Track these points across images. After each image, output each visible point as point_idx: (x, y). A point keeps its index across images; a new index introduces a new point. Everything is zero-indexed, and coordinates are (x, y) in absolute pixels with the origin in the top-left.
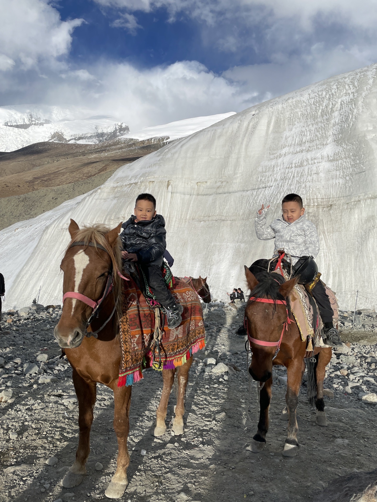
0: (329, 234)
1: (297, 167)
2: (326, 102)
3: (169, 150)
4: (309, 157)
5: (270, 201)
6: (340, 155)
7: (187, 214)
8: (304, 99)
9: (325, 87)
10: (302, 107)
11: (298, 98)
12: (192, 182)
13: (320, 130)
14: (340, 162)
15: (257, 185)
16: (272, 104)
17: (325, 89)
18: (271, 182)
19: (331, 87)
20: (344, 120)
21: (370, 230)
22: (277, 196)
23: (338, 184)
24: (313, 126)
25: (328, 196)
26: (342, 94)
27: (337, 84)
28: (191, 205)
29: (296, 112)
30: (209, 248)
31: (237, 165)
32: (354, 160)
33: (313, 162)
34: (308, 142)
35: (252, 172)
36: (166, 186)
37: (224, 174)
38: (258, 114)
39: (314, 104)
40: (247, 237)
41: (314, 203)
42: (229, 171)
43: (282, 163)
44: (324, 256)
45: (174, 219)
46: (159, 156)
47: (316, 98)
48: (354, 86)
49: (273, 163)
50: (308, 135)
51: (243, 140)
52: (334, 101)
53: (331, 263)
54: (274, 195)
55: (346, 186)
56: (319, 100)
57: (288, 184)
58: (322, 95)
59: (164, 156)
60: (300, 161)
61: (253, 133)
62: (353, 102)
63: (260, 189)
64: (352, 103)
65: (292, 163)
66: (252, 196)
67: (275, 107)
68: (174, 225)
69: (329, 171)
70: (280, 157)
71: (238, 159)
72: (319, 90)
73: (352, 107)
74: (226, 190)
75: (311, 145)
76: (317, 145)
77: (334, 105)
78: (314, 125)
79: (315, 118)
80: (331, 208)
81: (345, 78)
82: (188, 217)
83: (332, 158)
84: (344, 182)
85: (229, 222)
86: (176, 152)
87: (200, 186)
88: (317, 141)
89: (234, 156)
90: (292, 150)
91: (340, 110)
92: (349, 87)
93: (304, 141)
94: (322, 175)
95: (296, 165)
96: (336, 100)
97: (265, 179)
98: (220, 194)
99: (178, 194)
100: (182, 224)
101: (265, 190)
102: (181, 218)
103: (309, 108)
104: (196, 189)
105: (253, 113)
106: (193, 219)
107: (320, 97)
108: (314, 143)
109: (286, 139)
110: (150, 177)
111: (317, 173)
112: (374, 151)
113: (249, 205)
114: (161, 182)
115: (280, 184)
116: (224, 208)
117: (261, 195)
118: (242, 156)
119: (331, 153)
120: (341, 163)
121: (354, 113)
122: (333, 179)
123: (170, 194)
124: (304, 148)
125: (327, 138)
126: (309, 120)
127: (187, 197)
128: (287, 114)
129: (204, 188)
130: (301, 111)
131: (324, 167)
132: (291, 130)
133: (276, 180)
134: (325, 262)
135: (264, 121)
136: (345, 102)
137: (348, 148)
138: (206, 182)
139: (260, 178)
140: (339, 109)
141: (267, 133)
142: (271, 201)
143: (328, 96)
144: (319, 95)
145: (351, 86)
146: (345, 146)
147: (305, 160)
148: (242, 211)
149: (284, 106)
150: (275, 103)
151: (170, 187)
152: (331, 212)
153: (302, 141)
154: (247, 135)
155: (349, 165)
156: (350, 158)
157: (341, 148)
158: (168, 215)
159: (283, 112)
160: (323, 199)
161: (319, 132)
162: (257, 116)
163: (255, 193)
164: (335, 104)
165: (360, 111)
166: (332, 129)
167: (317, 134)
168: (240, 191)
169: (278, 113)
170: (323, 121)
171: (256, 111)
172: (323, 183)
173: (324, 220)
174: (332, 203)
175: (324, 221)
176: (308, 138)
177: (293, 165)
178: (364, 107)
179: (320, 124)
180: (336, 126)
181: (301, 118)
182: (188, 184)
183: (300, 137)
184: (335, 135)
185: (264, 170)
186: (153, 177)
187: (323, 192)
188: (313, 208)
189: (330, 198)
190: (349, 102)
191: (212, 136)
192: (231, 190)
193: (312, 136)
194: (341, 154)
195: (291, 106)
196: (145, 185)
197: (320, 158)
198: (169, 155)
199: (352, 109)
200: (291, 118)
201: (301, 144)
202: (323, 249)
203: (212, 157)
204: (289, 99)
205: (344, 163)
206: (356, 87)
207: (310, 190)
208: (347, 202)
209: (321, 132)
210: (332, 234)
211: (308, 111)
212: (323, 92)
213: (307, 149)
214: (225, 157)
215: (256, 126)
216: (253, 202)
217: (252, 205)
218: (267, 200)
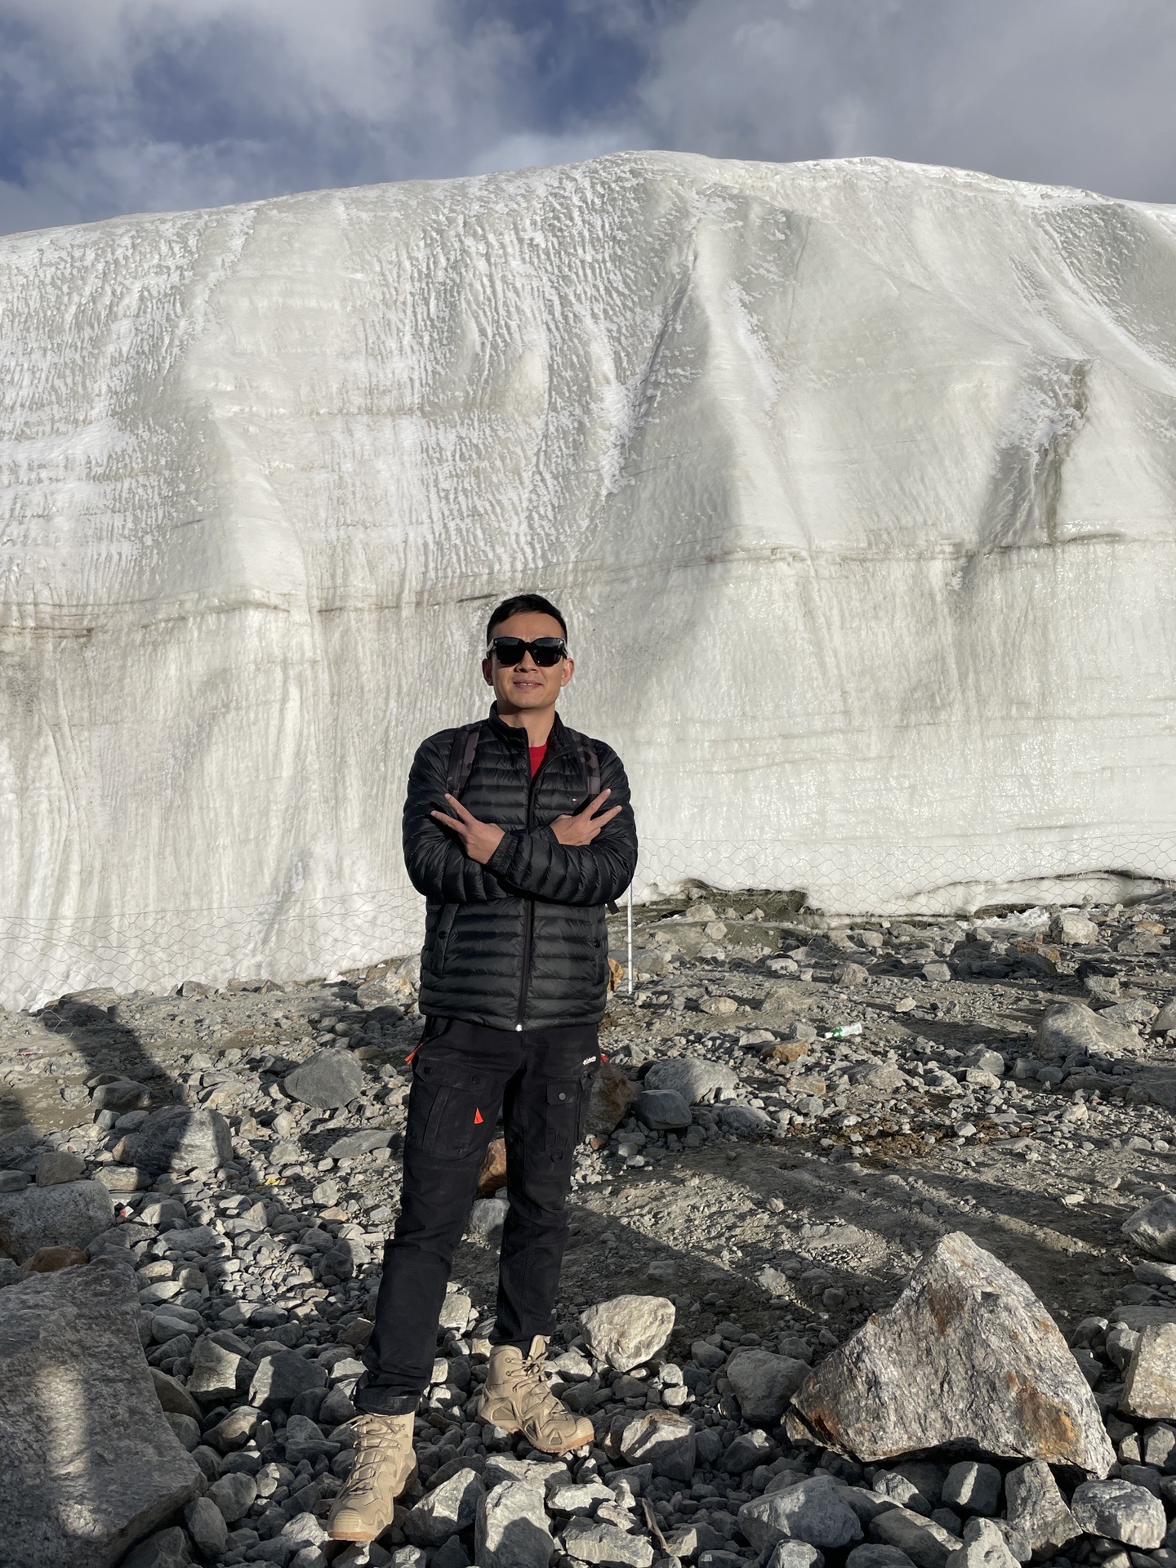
0: (75, 731)
2: (92, 283)
4: (22, 457)
6: (127, 460)
8: (21, 263)
10: (12, 287)
11: (1, 258)
13: (68, 372)
14: (126, 485)
17: (95, 243)
19: (114, 242)
20: (146, 349)
21: (214, 716)
23: (116, 558)
24: (45, 355)
25: (79, 598)
26: (146, 266)
27: (133, 233)
32: (170, 483)
33: (33, 476)
34: (22, 406)
39: (53, 284)
41: (22, 617)
44: (51, 811)
47: (61, 266)
48: (185, 247)
50: (26, 382)
52: (121, 283)
53: (76, 837)
55: (141, 568)
56: (71, 274)
58: (82, 259)
62: (180, 294)
64: (175, 300)
69: (88, 512)
72: (77, 243)
73: (175, 313)
75: (33, 417)
76: (53, 421)
77: (117, 298)
78: (49, 353)
79: (53, 329)
80: (89, 641)
81: (163, 223)
83: (100, 470)
84: (135, 552)
88: (56, 407)
91: (137, 316)
92: (171, 248)
93: (9, 402)
94: (63, 524)
96: (127, 283)
103: (35, 293)
107: (77, 264)
108: (43, 416)
111: (46, 517)
112: (233, 459)
119: (98, 454)
120: (130, 489)
121: (179, 332)
122: (100, 539)
124: (8, 427)
125: (90, 401)
126: (33, 335)
131: (73, 496)
134: (52, 834)
137: (155, 440)
140: (133, 310)
143: (100, 267)
144: (72, 257)
145: (176, 248)
146: (146, 435)
152: (88, 654)
155: (156, 498)
156: (160, 474)
157: (134, 438)
160: (60, 606)
161: (64, 377)
164: (122, 294)
165: (198, 328)
166: (107, 374)
167: (58, 383)
170: (79, 345)
172: (64, 550)
173: (59, 682)
174: (93, 624)
175: (59, 686)
176: (24, 393)
178: (211, 316)
179: (69, 353)
180: (122, 367)
184: (116, 393)
187: (61, 581)
188: (18, 639)
189: (85, 605)
190: (166, 295)
193: (40, 389)
194: (131, 457)
197: (63, 463)
199: (173, 317)
202: (49, 787)
205: (140, 491)
206: (191, 253)
207: (10, 570)
208: (145, 621)
209: (69, 380)
210: (86, 734)
211: (31, 303)
212: (88, 252)
213: (17, 430)
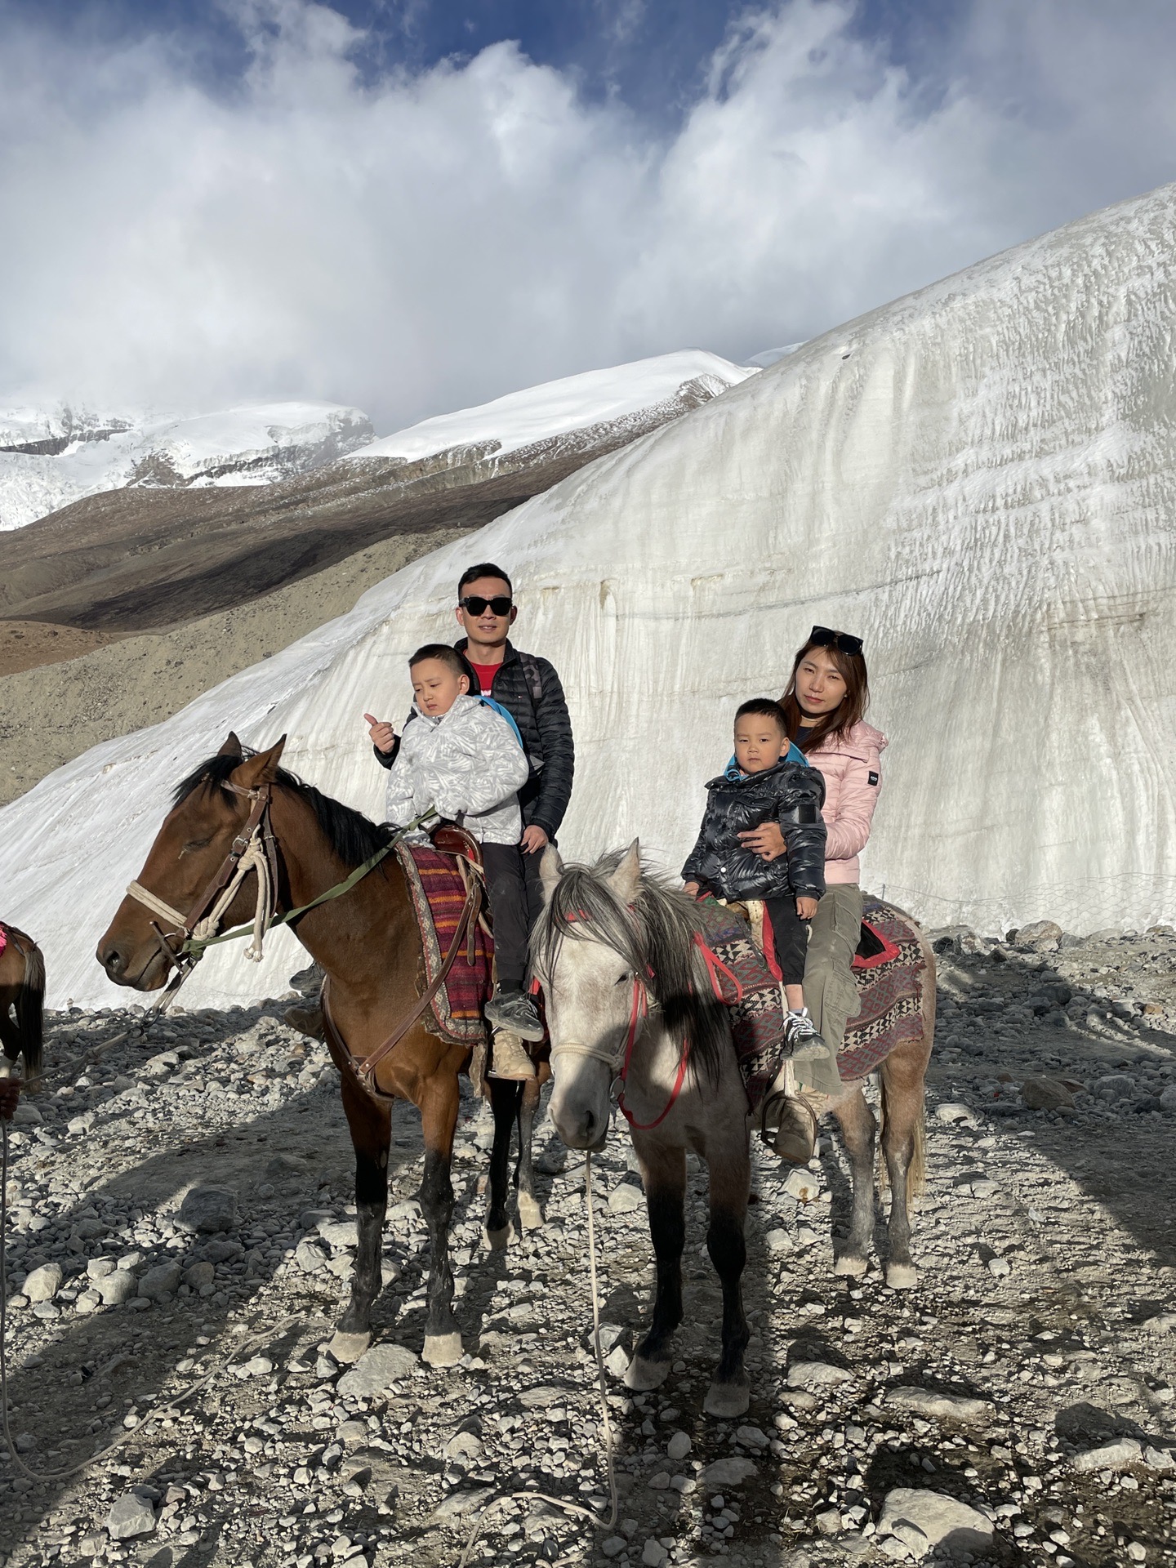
0: (1146, 703)
1: (1012, 507)
2: (1076, 300)
3: (590, 488)
4: (1047, 472)
5: (941, 616)
6: (1149, 458)
7: (673, 677)
8: (1002, 295)
9: (1065, 251)
10: (999, 319)
11: (982, 294)
12: (678, 578)
13: (1071, 387)
14: (1152, 481)
15: (888, 572)
17: (1068, 259)
18: (934, 557)
19: (1087, 253)
20: (1147, 350)
22: (964, 602)
23: (1156, 548)
24: (1045, 376)
25: (1128, 588)
26: (1126, 270)
27: (1103, 240)
28: (683, 649)
29: (982, 337)
31: (814, 516)
33: (1062, 486)
34: (1035, 425)
35: (865, 532)
36: (598, 598)
37: (775, 546)
38: (860, 352)
39: (1038, 307)
41: (1087, 612)
42: (791, 534)
43: (961, 498)
44: (1142, 771)
45: (635, 697)
46: (558, 508)
47: (1041, 290)
48: (1162, 243)
49: (930, 499)
50: (1033, 404)
51: (823, 436)
52: (1105, 293)
53: (1167, 792)
54: (953, 597)
56: (1053, 294)
57: (991, 561)
58: (1060, 277)
59: (578, 508)
60: (1019, 489)
61: (851, 412)
63: (900, 584)
64: (1166, 297)
65: (994, 497)
66: (877, 606)
67: (912, 328)
68: (638, 715)
69: (1119, 511)
70: (950, 482)
71: (814, 496)
72: (1049, 262)
73: (1169, 310)
74: (789, 594)
75: (1048, 435)
76: (1066, 433)
77: (1105, 307)
78: (1048, 372)
79: (1047, 349)
80: (1142, 624)
81: (1129, 221)
82: (677, 687)
83: (1123, 471)
84: (1173, 541)
86: (613, 493)
87: (704, 590)
88: (1066, 421)
89: (800, 488)
90: (985, 454)
91: (1129, 320)
92: (1148, 247)
93: (1021, 424)
94: (1099, 525)
95: (1009, 499)
96: (1111, 290)
97: (911, 552)
98: (770, 607)
99: (637, 621)
100: (661, 708)
101: (918, 583)
102: (655, 691)
103: (1022, 320)
104: (691, 600)
105: (843, 350)
106: (694, 692)
107: (1056, 284)
108: (1057, 429)
109: (961, 422)
110: (543, 576)
111: (1083, 521)
114: (580, 586)
115: (966, 564)
117: (908, 602)
118: (828, 486)
119: (1117, 455)
120: (1156, 484)
122: (1136, 533)
123: (612, 622)
124: (1027, 446)
125: (1099, 409)
126: (1029, 359)
127: (667, 626)
128: (955, 346)
129: (716, 594)
130: (998, 334)
131: (1102, 499)
132: (975, 393)
133: (948, 552)
134: (1147, 790)
135: (882, 377)
136: (1142, 295)
138: (722, 575)
139: (893, 549)
140: (1124, 316)
141: (897, 409)
142: (947, 618)
143: (1080, 281)
144: (1049, 278)
145: (1153, 245)
146: (1163, 431)
147: (1034, 485)
149: (942, 321)
150: (906, 313)
151: (610, 600)
152: (1144, 636)
153: (1015, 426)
154: (833, 421)
157: (1150, 437)
158: (616, 686)
159: (939, 340)
160: (1114, 597)
161: (1069, 392)
162: (857, 359)
163: (885, 597)
164: (1108, 302)
166: (1110, 381)
167: (1064, 398)
168: (836, 594)
169: (925, 346)
170: (1076, 359)
171: (850, 343)
172: (1107, 548)
173: (1125, 662)
174: (1145, 610)
175: (1126, 666)
176: (1034, 413)
177: (1000, 502)
179: (1068, 370)
180: (1124, 372)
181: (1002, 353)
182: (663, 586)
183: (1008, 414)
184: (1123, 397)
185: (904, 525)
186: (552, 573)
187: (1110, 575)
188: (1086, 630)
189: (1135, 594)
190: (1155, 295)
191: (720, 433)
192: (804, 593)
193: (1048, 407)
194: (1151, 455)
195: (962, 321)
196: (532, 601)
197: (1086, 471)
198: (593, 504)
199: (1168, 314)
200: (967, 356)
201: (1013, 433)
202: (1136, 751)
203: (730, 496)
204: (952, 297)
205: (1168, 484)
207: (1068, 573)
209: (1074, 394)
210: (1155, 704)
211: (1021, 330)
212: (1064, 269)
213: (1036, 448)
214: (771, 494)
215: (860, 389)
216: (885, 626)
217: (881, 635)
218: (929, 615)
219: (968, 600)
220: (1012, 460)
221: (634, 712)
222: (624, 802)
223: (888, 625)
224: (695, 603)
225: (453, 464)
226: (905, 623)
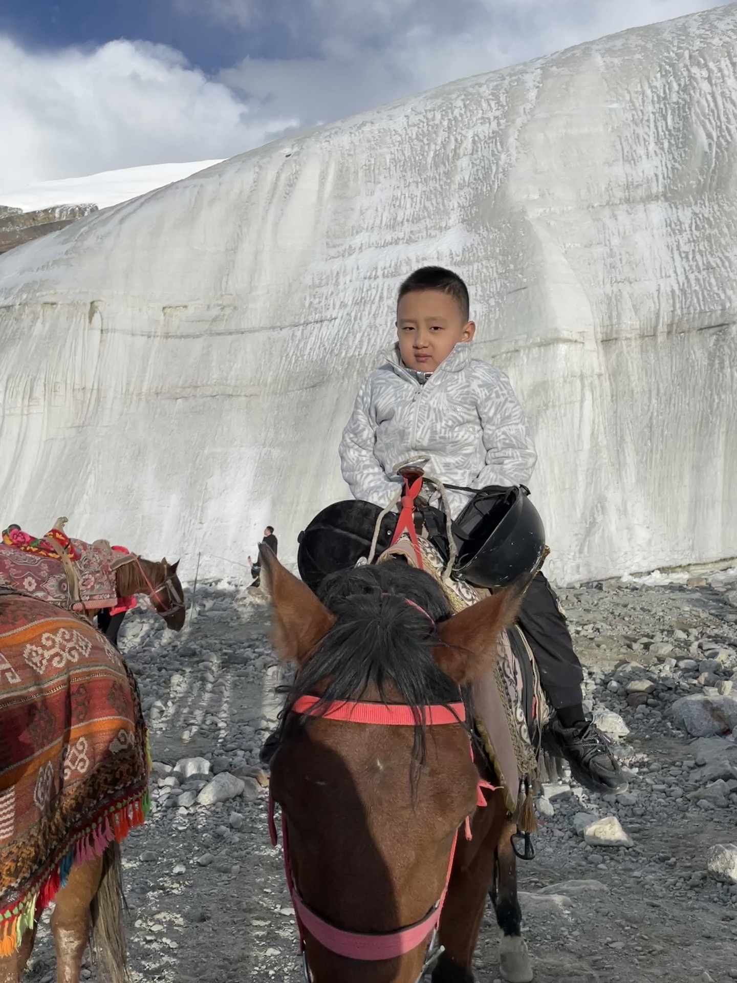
1: (387, 277)
2: (441, 136)
3: (91, 230)
6: (475, 251)
7: (142, 382)
8: (396, 127)
9: (439, 101)
10: (393, 143)
11: (384, 124)
12: (152, 305)
13: (433, 197)
14: (475, 268)
15: (303, 316)
16: (328, 133)
17: (440, 107)
18: (334, 308)
19: (451, 104)
20: (481, 176)
21: (539, 412)
22: (348, 341)
24: (417, 187)
26: (474, 119)
27: (463, 97)
28: (151, 361)
29: (381, 155)
30: (198, 461)
31: (255, 270)
32: (503, 263)
34: (408, 221)
35: (290, 285)
36: (87, 314)
37: (226, 289)
38: (297, 154)
39: (417, 138)
40: (285, 434)
42: (238, 281)
43: (356, 267)
45: (111, 394)
46: (65, 242)
47: (421, 126)
48: (498, 102)
49: (336, 265)
50: (408, 206)
51: (267, 211)
52: (460, 133)
54: (342, 338)
55: (489, 321)
56: (428, 130)
57: (369, 314)
58: (433, 119)
59: (79, 243)
60: (393, 264)
61: (287, 195)
62: (499, 137)
63: (309, 326)
64: (496, 140)
65: (376, 268)
66: (293, 340)
67: (335, 141)
68: (112, 409)
70: (350, 254)
71: (257, 254)
72: (429, 108)
73: (497, 149)
74: (233, 327)
75: (415, 228)
76: (427, 228)
77: (459, 143)
78: (420, 184)
79: (420, 168)
81: (481, 85)
82: (144, 390)
83: (459, 259)
84: (484, 310)
85: (243, 399)
86: (108, 235)
87: (172, 317)
88: (428, 220)
89: (247, 248)
90: (375, 238)
91: (472, 154)
92: (489, 105)
93: (399, 219)
95: (386, 271)
96: (463, 132)
97: (320, 302)
99: (117, 335)
100: (130, 405)
101: (322, 325)
102: (127, 390)
103: (407, 146)
104: (162, 323)
105: (287, 150)
106: (157, 394)
107: (431, 123)
108: (421, 225)
109: (362, 213)
110: (44, 293)
112: (543, 245)
113: (286, 360)
114: (74, 304)
115: (353, 314)
116: (231, 368)
117: (313, 339)
118: (267, 248)
119: (456, 248)
120: (478, 269)
121: (501, 163)
123: (97, 333)
124: (401, 235)
125: (448, 214)
126: (409, 173)
127: (141, 341)
128: (362, 159)
129: (181, 320)
130: (391, 154)
132: (372, 194)
133: (343, 305)
135: (312, 173)
136: (482, 138)
137: (491, 237)
138: (186, 307)
139: (308, 300)
140: (470, 151)
141: (320, 198)
142: (336, 352)
143: (445, 123)
144: (427, 119)
145: (493, 103)
146: (485, 234)
147: (403, 262)
148: (271, 373)
149: (356, 139)
150: (333, 131)
151: (97, 317)
153: (395, 219)
154: (275, 201)
155: (495, 274)
156: (496, 258)
157: (477, 236)
158: (96, 384)
159: (352, 153)
161: (431, 200)
162: (295, 158)
163: (299, 334)
164: (461, 140)
165: (513, 159)
166: (457, 195)
167: (428, 204)
168: (266, 328)
169: (342, 155)
170: (438, 177)
171: (292, 146)
176: (408, 212)
177: (380, 273)
178: (520, 149)
179: (432, 184)
180: (466, 189)
181: (393, 168)
182: (140, 310)
183: (392, 211)
184: (464, 207)
185: (317, 282)
186: (52, 292)
190: (489, 138)
191: (193, 199)
192: (244, 326)
193: (417, 210)
194: (477, 249)
195: (369, 141)
196: (34, 313)
197: (436, 256)
198: (91, 241)
199: (496, 152)
200: (370, 166)
201: (393, 225)
203: (196, 248)
204: (364, 124)
205: (484, 270)
206: (503, 106)
208: (493, 354)
209: (434, 202)
211: (406, 152)
212: (436, 114)
213: (407, 237)
214: (227, 250)
215: (295, 180)
216: (296, 355)
217: (293, 361)
218: (325, 349)
219: (351, 340)
220: (391, 244)
221: (109, 405)
222: (92, 476)
223: (299, 355)
224: (164, 326)
225: (60, 217)
226: (309, 354)
